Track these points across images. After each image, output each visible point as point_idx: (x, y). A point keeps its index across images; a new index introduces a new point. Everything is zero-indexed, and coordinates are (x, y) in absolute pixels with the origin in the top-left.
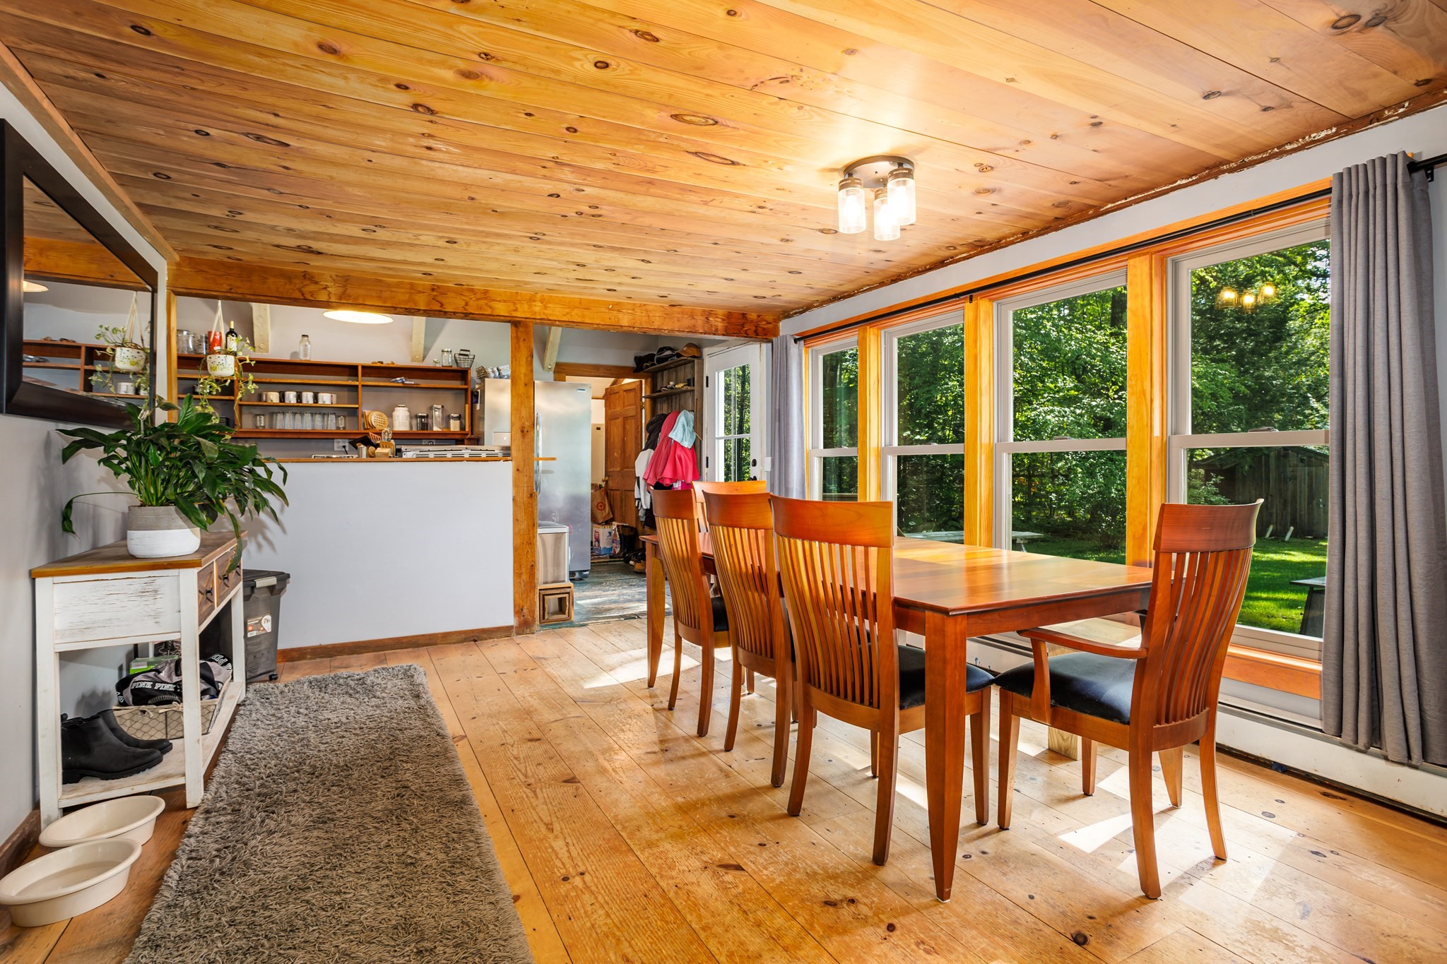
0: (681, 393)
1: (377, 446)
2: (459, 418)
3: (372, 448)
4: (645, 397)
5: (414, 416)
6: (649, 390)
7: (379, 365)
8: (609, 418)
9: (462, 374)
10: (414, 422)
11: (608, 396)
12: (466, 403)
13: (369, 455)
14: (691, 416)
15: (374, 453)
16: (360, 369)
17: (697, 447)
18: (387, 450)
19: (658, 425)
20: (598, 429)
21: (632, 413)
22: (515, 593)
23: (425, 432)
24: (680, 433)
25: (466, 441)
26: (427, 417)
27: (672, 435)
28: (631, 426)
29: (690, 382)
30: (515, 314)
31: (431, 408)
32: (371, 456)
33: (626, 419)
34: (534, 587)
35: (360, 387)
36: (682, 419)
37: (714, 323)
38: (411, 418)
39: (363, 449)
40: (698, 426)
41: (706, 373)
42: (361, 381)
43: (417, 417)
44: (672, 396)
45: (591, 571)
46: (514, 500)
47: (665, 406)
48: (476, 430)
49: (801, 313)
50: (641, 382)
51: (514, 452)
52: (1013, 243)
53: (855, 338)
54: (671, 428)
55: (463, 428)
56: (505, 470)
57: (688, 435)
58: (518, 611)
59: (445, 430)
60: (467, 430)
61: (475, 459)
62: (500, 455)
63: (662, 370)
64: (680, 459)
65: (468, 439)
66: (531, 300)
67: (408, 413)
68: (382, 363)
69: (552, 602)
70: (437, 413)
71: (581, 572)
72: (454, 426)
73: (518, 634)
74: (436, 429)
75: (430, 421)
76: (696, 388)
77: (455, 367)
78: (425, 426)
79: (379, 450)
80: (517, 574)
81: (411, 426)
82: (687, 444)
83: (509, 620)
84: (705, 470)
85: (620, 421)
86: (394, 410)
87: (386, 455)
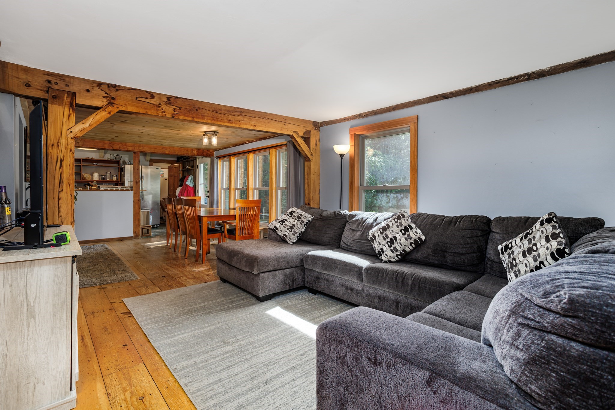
0: (190, 170)
1: (92, 186)
2: (116, 176)
3: (91, 187)
4: (181, 170)
5: (100, 175)
6: (182, 168)
7: (88, 159)
8: (170, 176)
9: (118, 162)
10: (100, 177)
11: (170, 168)
12: (119, 171)
13: (90, 189)
14: (193, 177)
15: (91, 188)
16: (82, 160)
17: (195, 186)
18: (95, 187)
19: (183, 179)
20: (166, 179)
21: (176, 175)
22: (134, 227)
23: (104, 181)
24: (189, 182)
25: (119, 184)
26: (105, 176)
27: (187, 183)
28: (176, 179)
29: (192, 167)
30: (134, 150)
31: (107, 173)
32: (91, 189)
33: (175, 177)
34: (139, 226)
35: (81, 166)
36: (190, 178)
37: (194, 152)
38: (99, 176)
39: (88, 187)
40: (195, 180)
41: (197, 164)
42: (83, 164)
43: (101, 176)
44: (188, 170)
45: (160, 225)
46: (134, 201)
47: (186, 173)
48: (122, 180)
49: (218, 150)
50: (179, 165)
51: (134, 188)
52: (254, 142)
53: (228, 159)
54: (186, 181)
55: (117, 179)
56: (131, 193)
57: (192, 183)
58: (135, 232)
59: (111, 180)
60: (119, 180)
61: (122, 190)
62: (130, 189)
63: (186, 162)
64: (189, 190)
65: (120, 183)
66: (139, 146)
67: (98, 175)
68: (89, 158)
69: (145, 230)
70: (108, 174)
71: (156, 225)
72: (115, 179)
73: (134, 239)
74: (108, 180)
75: (106, 177)
76: (194, 168)
77: (115, 160)
78: (104, 179)
79: (93, 187)
80: (134, 222)
81: (99, 179)
82: (191, 186)
83: (132, 234)
84: (197, 194)
85: (173, 177)
86: (93, 173)
87: (95, 189)
